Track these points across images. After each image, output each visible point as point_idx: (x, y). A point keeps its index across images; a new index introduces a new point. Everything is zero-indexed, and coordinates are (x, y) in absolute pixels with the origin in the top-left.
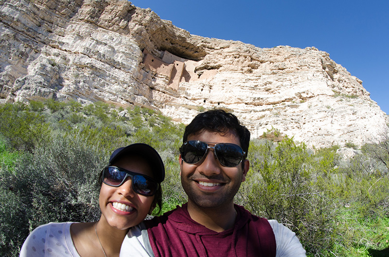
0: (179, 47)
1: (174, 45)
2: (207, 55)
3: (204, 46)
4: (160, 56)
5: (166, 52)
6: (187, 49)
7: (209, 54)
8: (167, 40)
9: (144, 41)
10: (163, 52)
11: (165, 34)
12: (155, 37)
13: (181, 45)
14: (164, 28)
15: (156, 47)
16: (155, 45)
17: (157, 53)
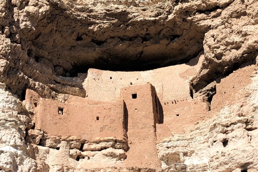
0: (121, 46)
2: (208, 35)
3: (187, 12)
5: (92, 73)
6: (145, 39)
7: (209, 28)
8: (79, 38)
9: (15, 70)
10: (83, 74)
11: (67, 24)
12: (44, 43)
13: (125, 38)
14: (56, 9)
15: (58, 70)
16: (55, 64)
17: (69, 85)
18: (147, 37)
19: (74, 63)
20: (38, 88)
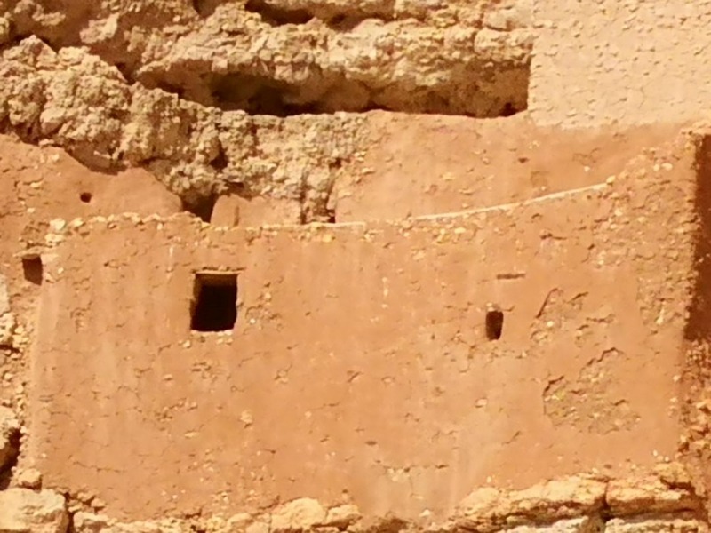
20: (64, 120)
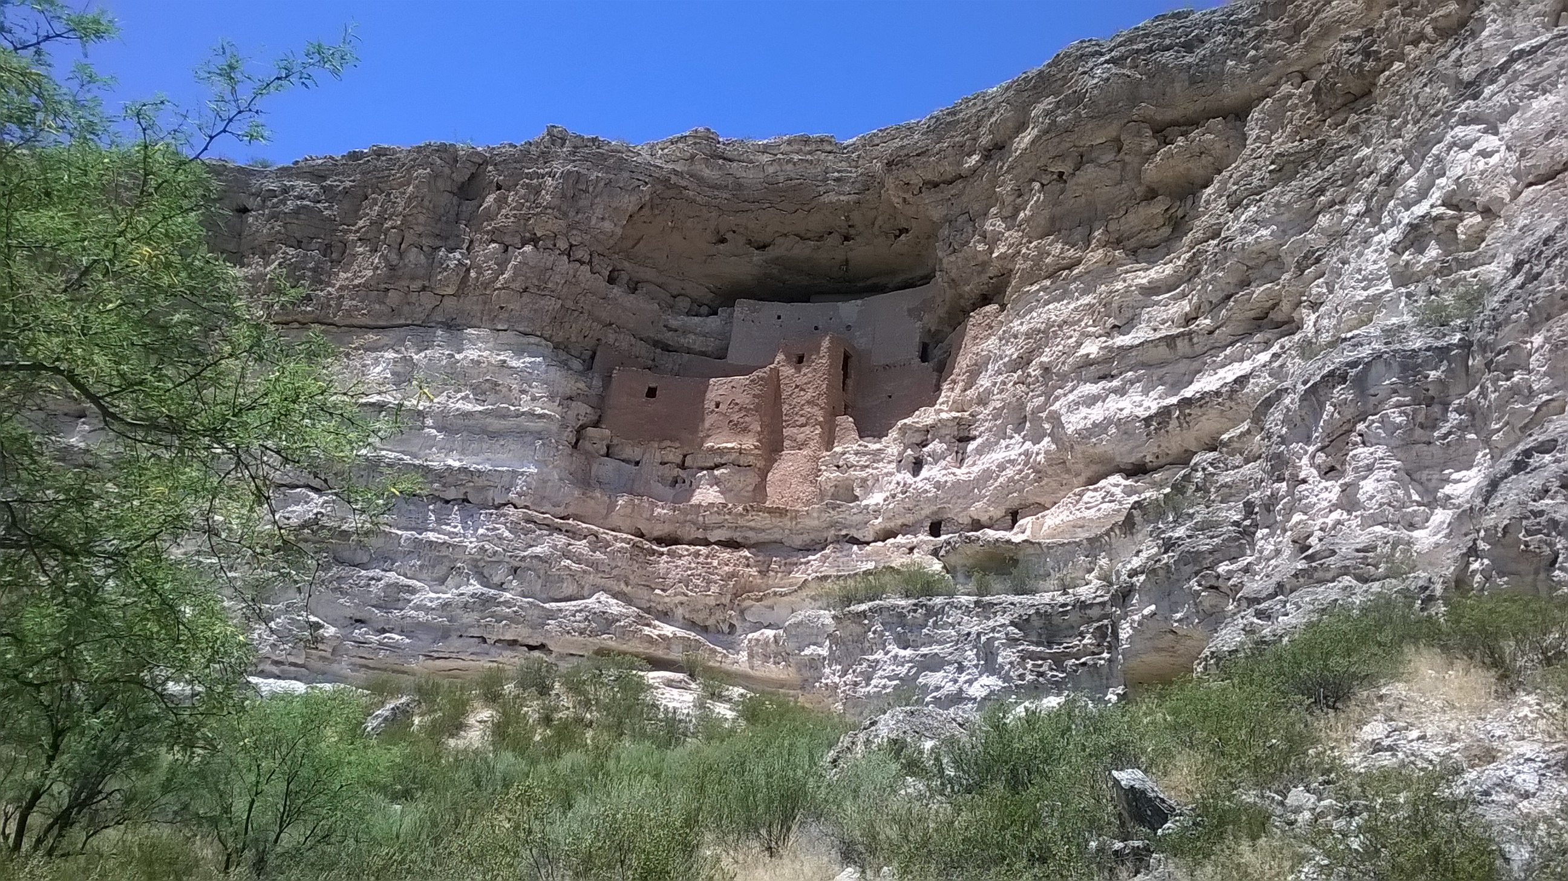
0: (802, 251)
1: (772, 252)
4: (711, 345)
5: (742, 308)
6: (847, 238)
8: (723, 241)
9: (576, 314)
10: (729, 310)
11: (692, 214)
12: (649, 255)
13: (809, 235)
14: (668, 188)
15: (681, 304)
16: (675, 293)
17: (695, 334)
18: (852, 231)
19: (715, 287)
